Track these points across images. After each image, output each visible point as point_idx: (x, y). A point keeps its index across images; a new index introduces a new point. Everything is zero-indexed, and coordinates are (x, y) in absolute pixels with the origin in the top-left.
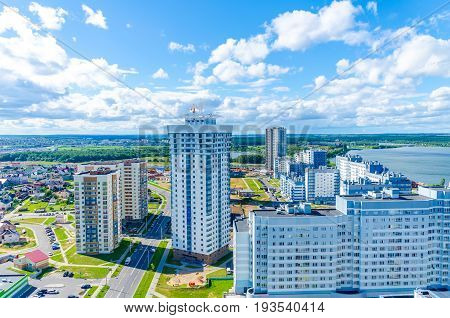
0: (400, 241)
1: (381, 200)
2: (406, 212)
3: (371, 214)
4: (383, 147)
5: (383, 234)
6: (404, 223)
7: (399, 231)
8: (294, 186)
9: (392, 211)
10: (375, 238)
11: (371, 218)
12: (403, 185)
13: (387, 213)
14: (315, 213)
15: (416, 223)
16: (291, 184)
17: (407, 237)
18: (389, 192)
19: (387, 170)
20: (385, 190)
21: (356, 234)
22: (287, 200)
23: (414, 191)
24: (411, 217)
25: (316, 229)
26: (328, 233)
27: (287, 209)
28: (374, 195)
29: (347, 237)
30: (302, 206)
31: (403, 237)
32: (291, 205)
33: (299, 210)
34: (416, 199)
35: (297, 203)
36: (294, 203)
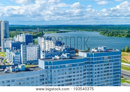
0: (71, 80)
1: (61, 60)
2: (73, 65)
3: (57, 67)
4: (61, 32)
5: (63, 78)
6: (72, 71)
7: (70, 75)
8: (14, 55)
9: (67, 65)
10: (59, 80)
11: (57, 70)
12: (72, 51)
13: (64, 66)
14: (27, 70)
15: (78, 70)
16: (13, 54)
17: (74, 78)
18: (65, 55)
19: (64, 44)
20: (63, 54)
21: (49, 79)
22: (10, 64)
23: (77, 54)
24: (76, 67)
25: (28, 79)
26: (35, 80)
27: (11, 69)
28: (58, 57)
29: (45, 81)
30: (20, 67)
31: (72, 78)
32: (13, 67)
33: (18, 69)
34: (78, 58)
35: (17, 65)
36: (15, 65)
